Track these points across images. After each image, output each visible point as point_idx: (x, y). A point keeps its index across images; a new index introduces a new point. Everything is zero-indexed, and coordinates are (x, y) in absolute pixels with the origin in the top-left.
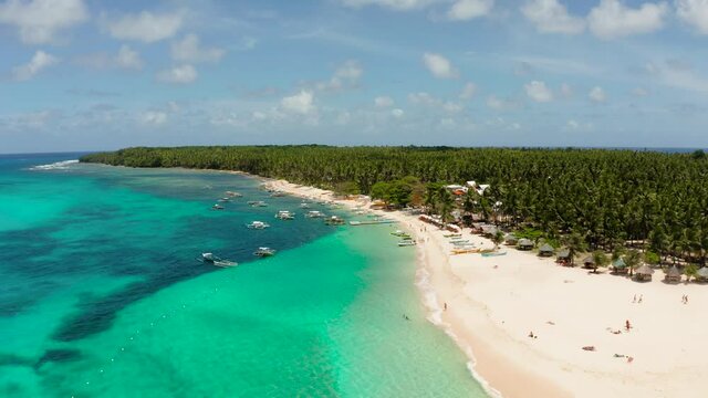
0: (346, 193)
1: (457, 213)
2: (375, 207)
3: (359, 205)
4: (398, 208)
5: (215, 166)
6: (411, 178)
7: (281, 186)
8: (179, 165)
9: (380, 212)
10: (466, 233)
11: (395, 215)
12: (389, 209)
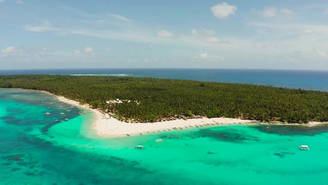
0: (82, 103)
1: (106, 110)
2: (90, 108)
3: (86, 106)
4: (95, 108)
5: (35, 89)
6: (99, 101)
7: (62, 99)
8: (19, 87)
9: (91, 109)
10: (107, 115)
11: (95, 110)
12: (93, 108)
